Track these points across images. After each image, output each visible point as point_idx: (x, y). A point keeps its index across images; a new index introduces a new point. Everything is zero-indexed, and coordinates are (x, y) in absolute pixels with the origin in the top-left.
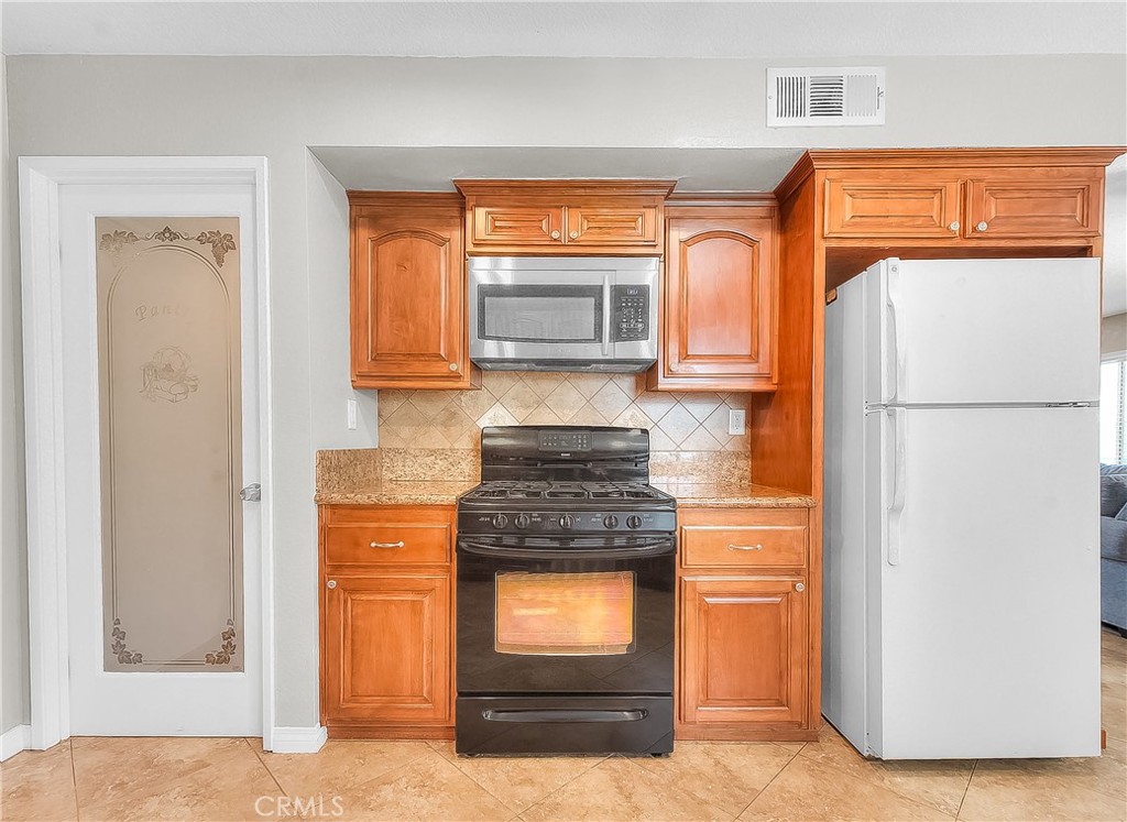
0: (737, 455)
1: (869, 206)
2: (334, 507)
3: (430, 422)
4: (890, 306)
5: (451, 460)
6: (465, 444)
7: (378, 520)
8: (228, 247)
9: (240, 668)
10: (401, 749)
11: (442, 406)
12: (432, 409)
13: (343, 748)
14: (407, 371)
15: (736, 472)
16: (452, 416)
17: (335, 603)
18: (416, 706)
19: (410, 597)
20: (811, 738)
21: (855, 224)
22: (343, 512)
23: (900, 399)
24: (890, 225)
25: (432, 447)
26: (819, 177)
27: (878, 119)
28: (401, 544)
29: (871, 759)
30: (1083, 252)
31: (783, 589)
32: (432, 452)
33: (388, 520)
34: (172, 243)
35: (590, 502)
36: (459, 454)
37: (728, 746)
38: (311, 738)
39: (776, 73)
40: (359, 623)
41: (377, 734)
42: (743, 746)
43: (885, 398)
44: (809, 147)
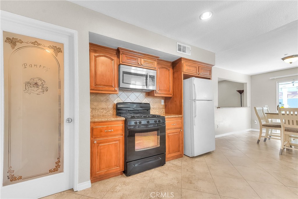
0: (163, 108)
1: (188, 68)
2: (94, 122)
3: (102, 101)
4: (194, 84)
5: (107, 110)
6: (111, 106)
7: (106, 125)
8: (59, 51)
9: (62, 171)
10: (112, 180)
11: (105, 97)
12: (102, 98)
13: (97, 184)
14: (104, 89)
15: (163, 111)
16: (107, 100)
17: (95, 147)
18: (115, 168)
19: (114, 142)
20: (182, 157)
21: (187, 70)
22: (97, 124)
23: (196, 99)
24: (191, 71)
25: (102, 107)
26: (182, 62)
27: (190, 54)
28: (112, 130)
29: (192, 157)
30: (209, 79)
31: (179, 131)
32: (103, 109)
33: (108, 125)
34: (38, 46)
35: (151, 118)
36: (109, 109)
37: (172, 161)
38: (87, 184)
39: (178, 43)
40: (102, 151)
41: (104, 178)
42: (174, 160)
43: (194, 98)
44: (182, 57)
